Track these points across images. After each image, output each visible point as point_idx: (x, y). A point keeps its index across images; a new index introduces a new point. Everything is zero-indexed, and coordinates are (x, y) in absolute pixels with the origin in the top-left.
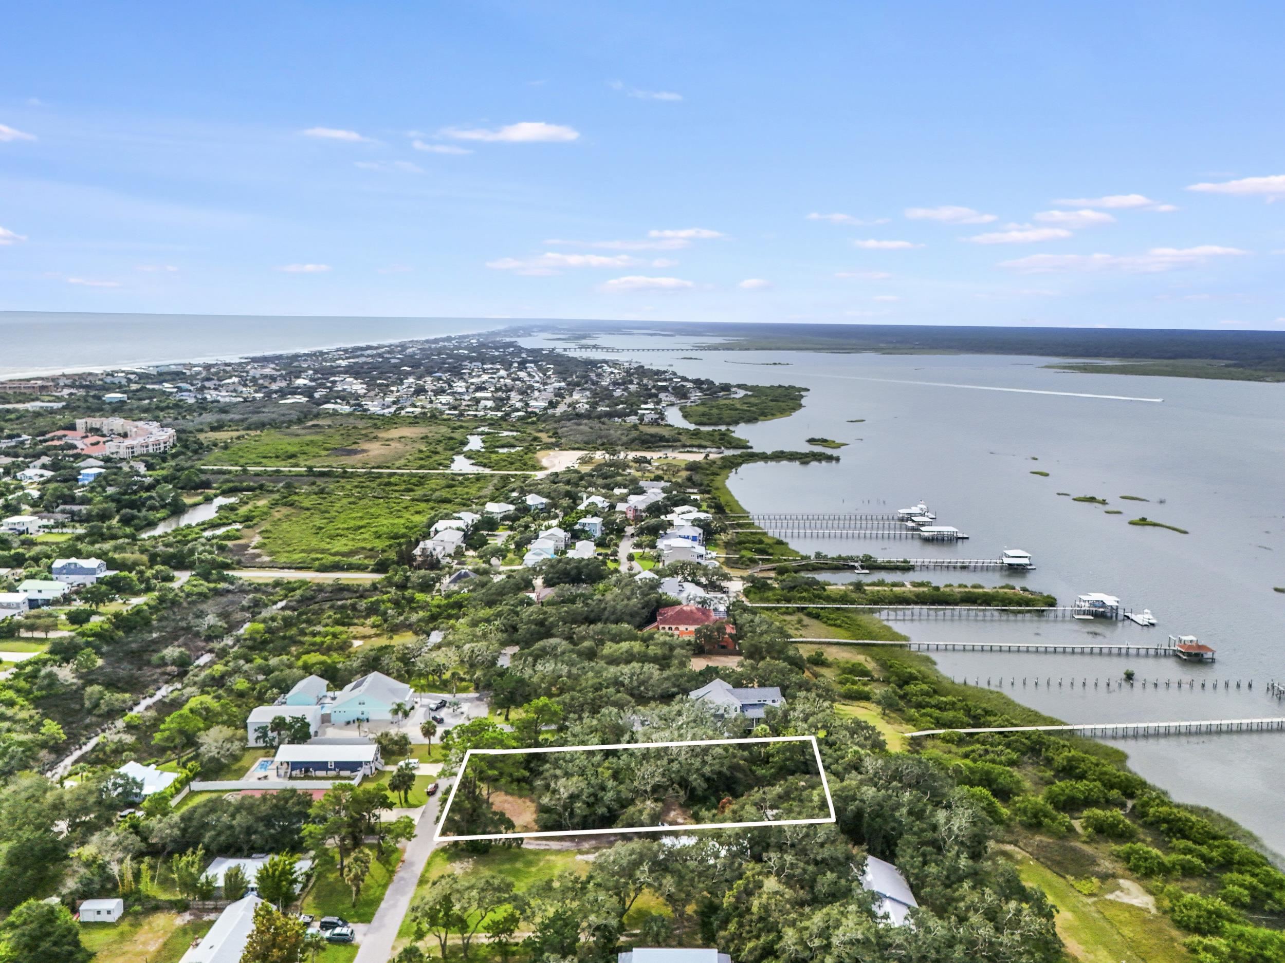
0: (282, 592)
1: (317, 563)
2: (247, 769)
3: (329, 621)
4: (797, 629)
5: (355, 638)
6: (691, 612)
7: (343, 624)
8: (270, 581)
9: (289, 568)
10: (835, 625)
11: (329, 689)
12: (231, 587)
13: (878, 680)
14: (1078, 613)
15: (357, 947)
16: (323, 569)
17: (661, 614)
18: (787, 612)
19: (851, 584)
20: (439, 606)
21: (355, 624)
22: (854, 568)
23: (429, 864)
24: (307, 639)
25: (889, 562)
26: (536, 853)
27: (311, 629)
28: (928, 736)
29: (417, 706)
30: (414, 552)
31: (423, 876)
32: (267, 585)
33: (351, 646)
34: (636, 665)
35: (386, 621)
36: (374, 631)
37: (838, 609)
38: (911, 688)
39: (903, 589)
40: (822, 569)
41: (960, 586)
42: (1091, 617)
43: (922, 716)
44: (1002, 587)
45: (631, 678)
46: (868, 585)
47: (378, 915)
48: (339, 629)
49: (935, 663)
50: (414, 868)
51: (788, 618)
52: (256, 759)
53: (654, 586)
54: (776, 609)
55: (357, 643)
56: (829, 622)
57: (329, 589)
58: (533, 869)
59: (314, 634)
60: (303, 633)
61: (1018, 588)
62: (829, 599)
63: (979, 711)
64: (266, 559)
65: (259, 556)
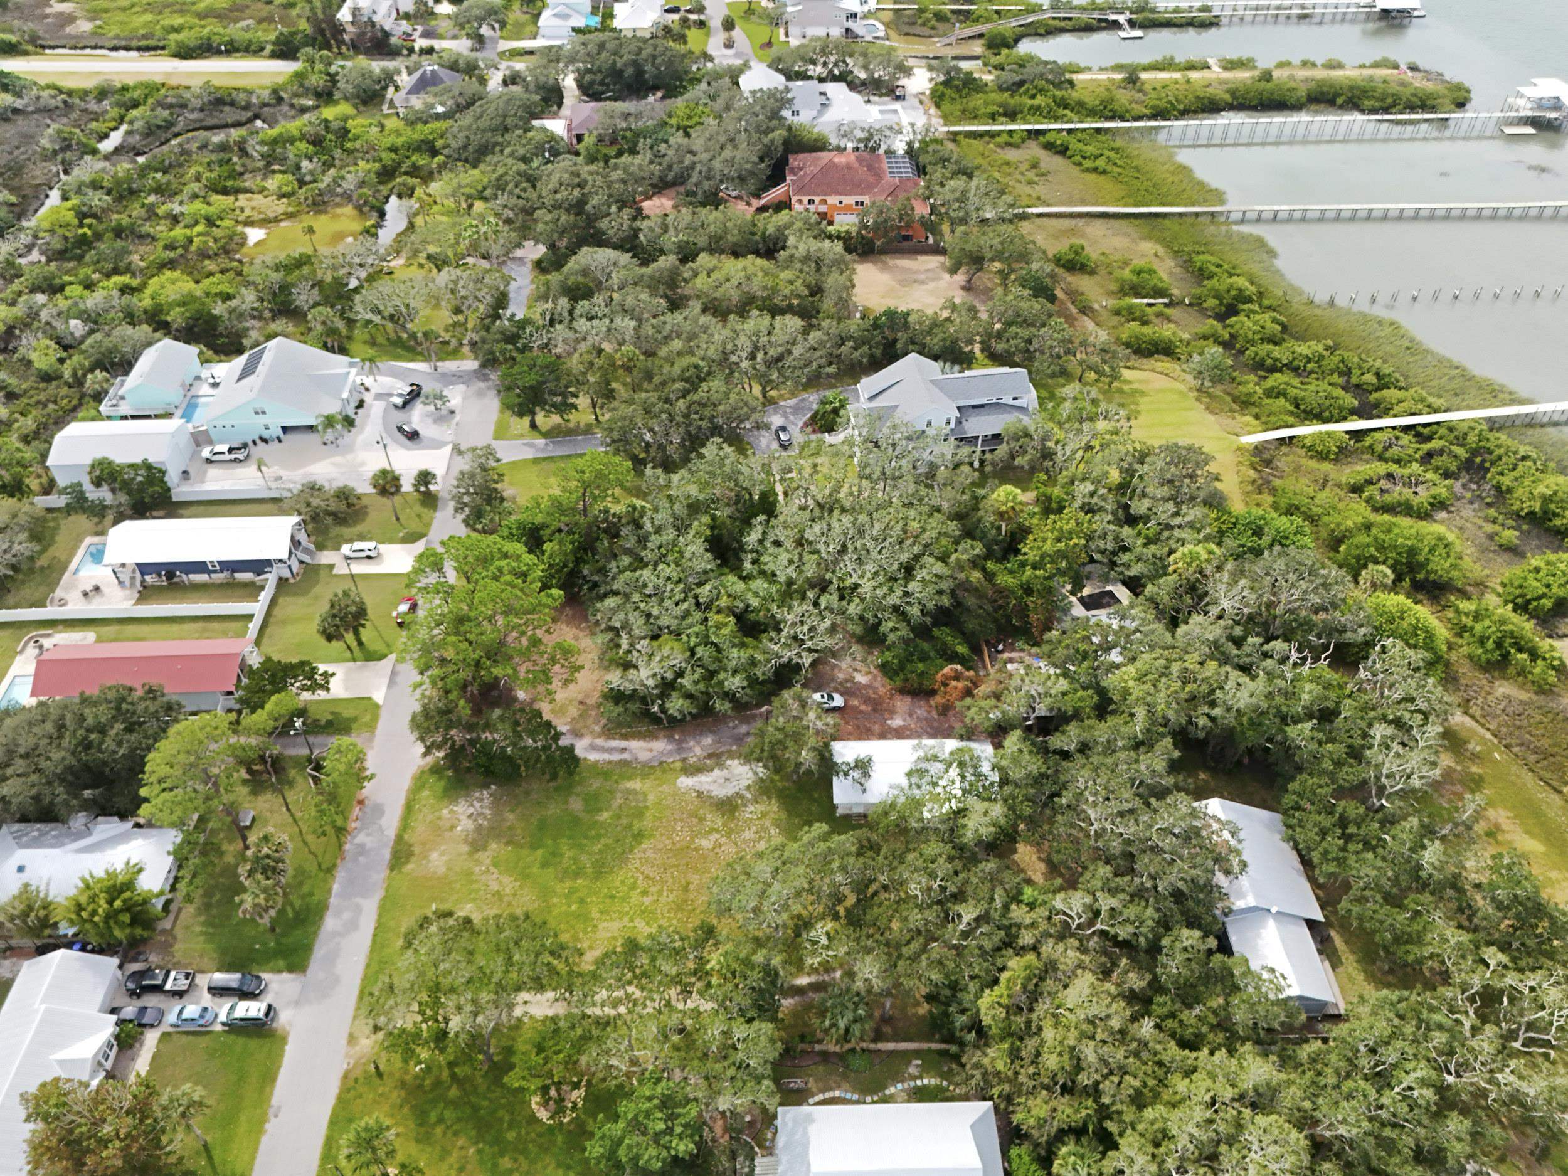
0: (114, 112)
1: (173, 37)
2: (64, 568)
3: (195, 187)
4: (1030, 183)
5: (249, 223)
6: (849, 167)
7: (225, 192)
8: (89, 84)
9: (127, 48)
10: (1095, 170)
11: (205, 361)
12: (19, 103)
13: (1181, 303)
14: (1511, 122)
15: (284, 1040)
16: (185, 53)
17: (793, 172)
18: (1012, 141)
19: (1119, 68)
20: (394, 149)
21: (246, 191)
22: (1115, 25)
23: (409, 808)
24: (160, 229)
25: (1177, 10)
26: (604, 772)
27: (168, 206)
28: (1282, 441)
29: (368, 397)
30: (339, 16)
31: (399, 839)
32: (85, 93)
33: (243, 243)
34: (757, 321)
35: (302, 183)
36: (281, 207)
37: (1098, 131)
38: (1244, 323)
39: (1205, 74)
40: (1063, 30)
41: (1305, 64)
42: (1530, 130)
43: (1270, 393)
44: (1376, 65)
45: (752, 357)
46: (1146, 68)
47: (319, 952)
48: (220, 201)
49: (1272, 253)
50: (384, 822)
51: (1011, 155)
52: (79, 540)
53: (777, 102)
54: (992, 135)
55: (255, 235)
56: (1087, 164)
57: (197, 103)
58: (605, 816)
59: (175, 219)
60: (151, 214)
61: (1403, 66)
62: (1083, 109)
63: (1369, 378)
64: (84, 26)
65: (70, 19)
